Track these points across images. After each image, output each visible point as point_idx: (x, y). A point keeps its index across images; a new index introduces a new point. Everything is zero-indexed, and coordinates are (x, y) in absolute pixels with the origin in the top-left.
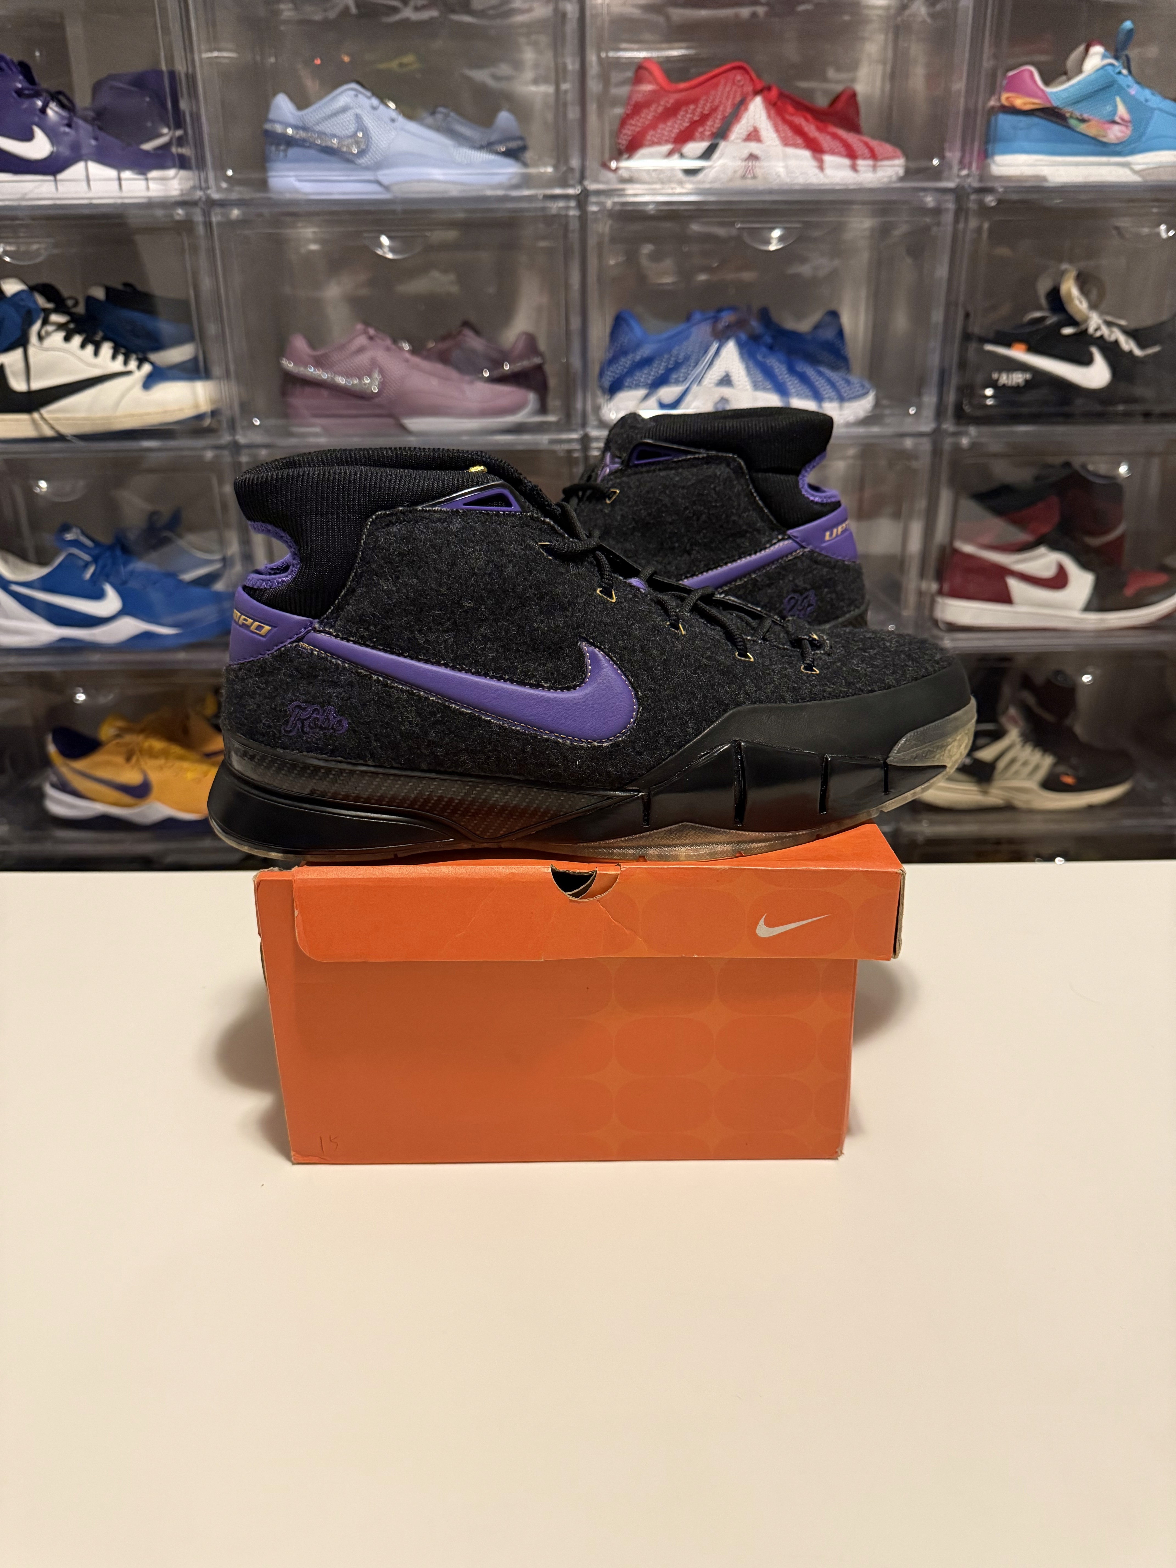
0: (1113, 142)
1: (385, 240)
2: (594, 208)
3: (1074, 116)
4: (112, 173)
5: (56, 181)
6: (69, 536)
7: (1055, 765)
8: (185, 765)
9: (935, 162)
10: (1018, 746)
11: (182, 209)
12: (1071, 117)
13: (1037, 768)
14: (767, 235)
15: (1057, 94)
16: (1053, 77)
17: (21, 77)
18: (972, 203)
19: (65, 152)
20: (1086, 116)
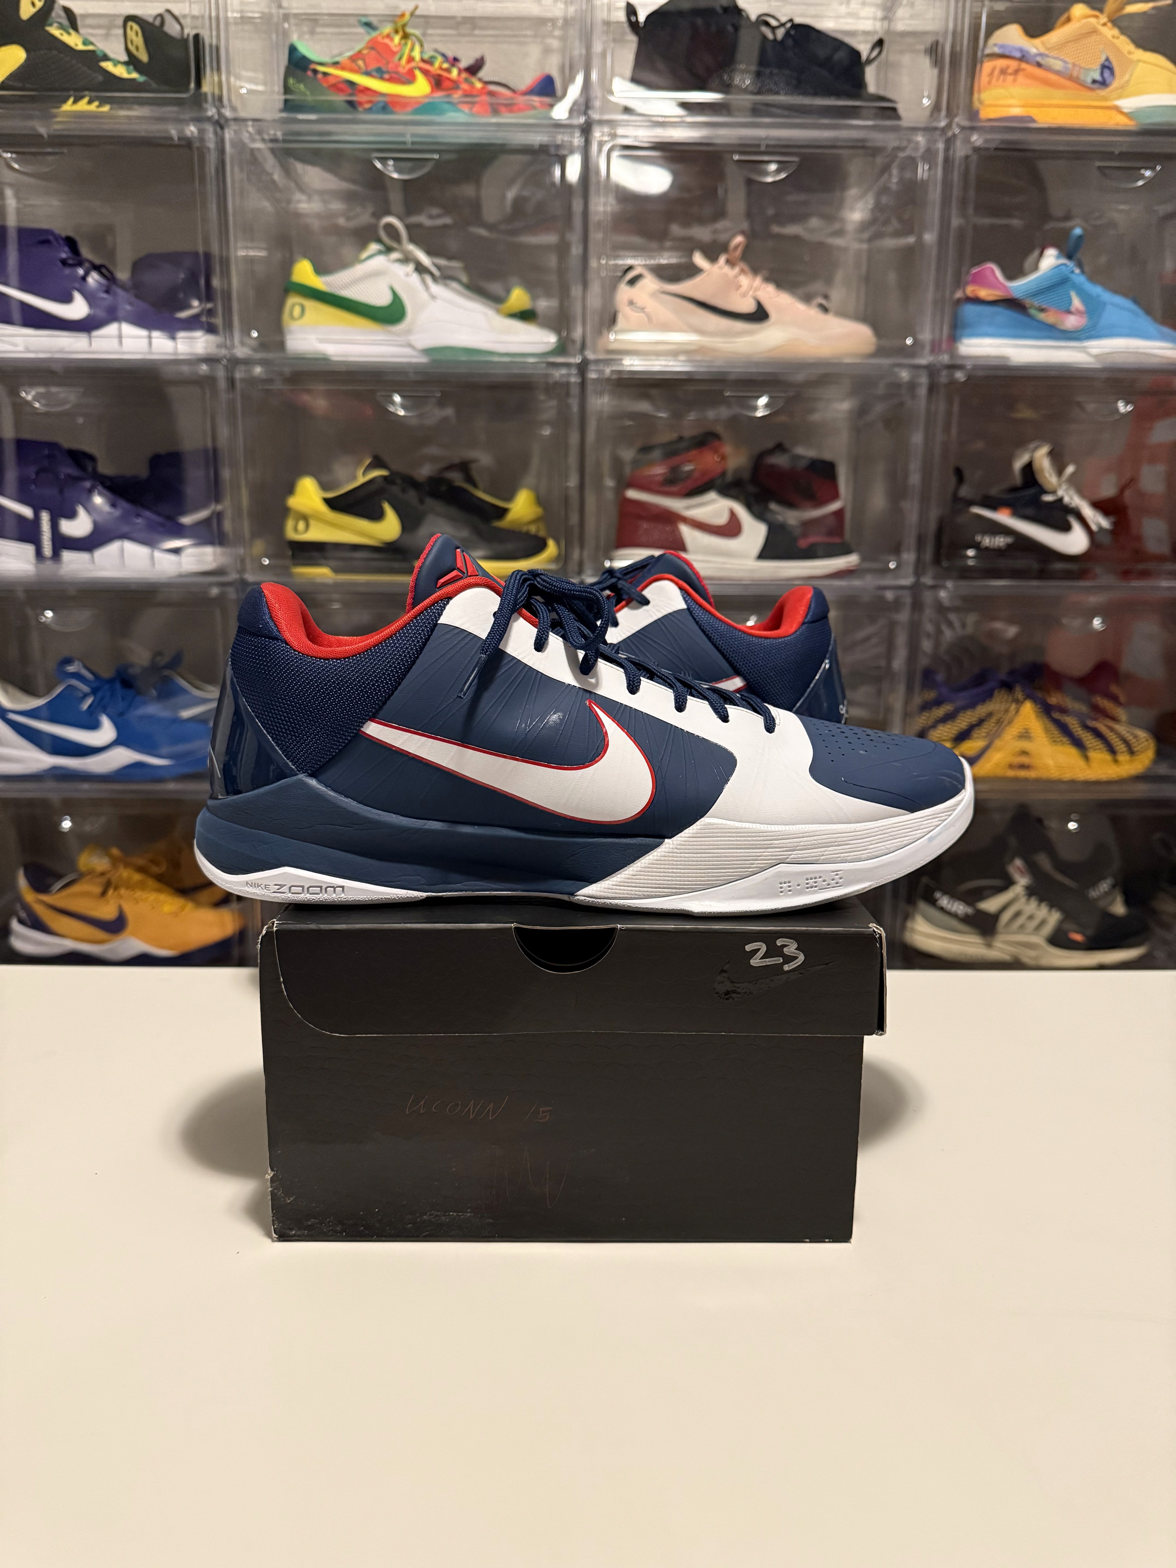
0: (1069, 329)
1: (397, 399)
2: (592, 375)
4: (143, 333)
5: (90, 337)
6: (71, 669)
7: (1062, 921)
8: (163, 898)
9: (909, 341)
10: (1024, 901)
11: (206, 365)
12: (1032, 306)
13: (1043, 923)
14: (754, 403)
15: (1018, 287)
16: (1013, 273)
17: (66, 249)
18: (943, 378)
19: (101, 314)
20: (1044, 307)
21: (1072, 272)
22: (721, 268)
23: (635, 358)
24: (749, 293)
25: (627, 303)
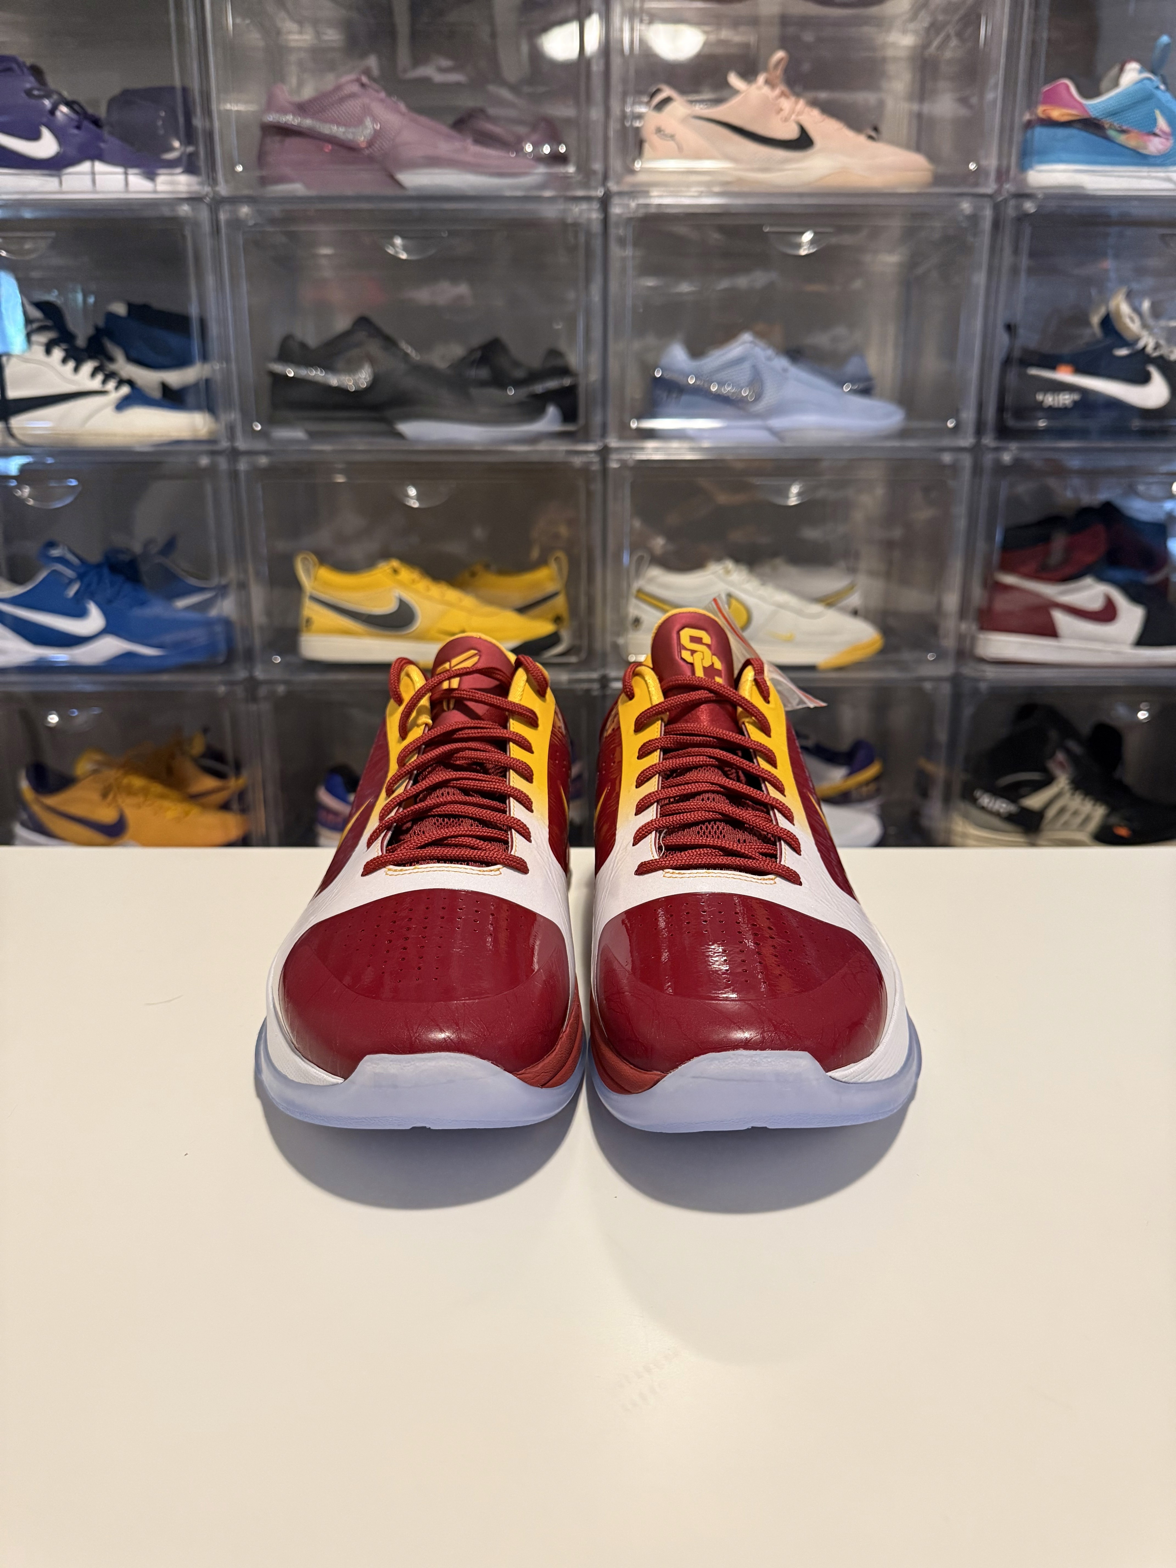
0: (1154, 154)
1: (398, 241)
2: (616, 210)
3: (1112, 127)
4: (118, 171)
5: (59, 176)
6: (55, 553)
7: (1108, 816)
8: (166, 803)
10: (1068, 795)
11: (188, 204)
12: (1111, 127)
13: (1087, 819)
14: (797, 240)
15: (1095, 106)
16: (1091, 90)
17: (32, 79)
18: (1011, 211)
19: (72, 152)
20: (1125, 128)
21: (1157, 88)
22: (759, 88)
23: (663, 189)
24: (791, 116)
25: (654, 131)
